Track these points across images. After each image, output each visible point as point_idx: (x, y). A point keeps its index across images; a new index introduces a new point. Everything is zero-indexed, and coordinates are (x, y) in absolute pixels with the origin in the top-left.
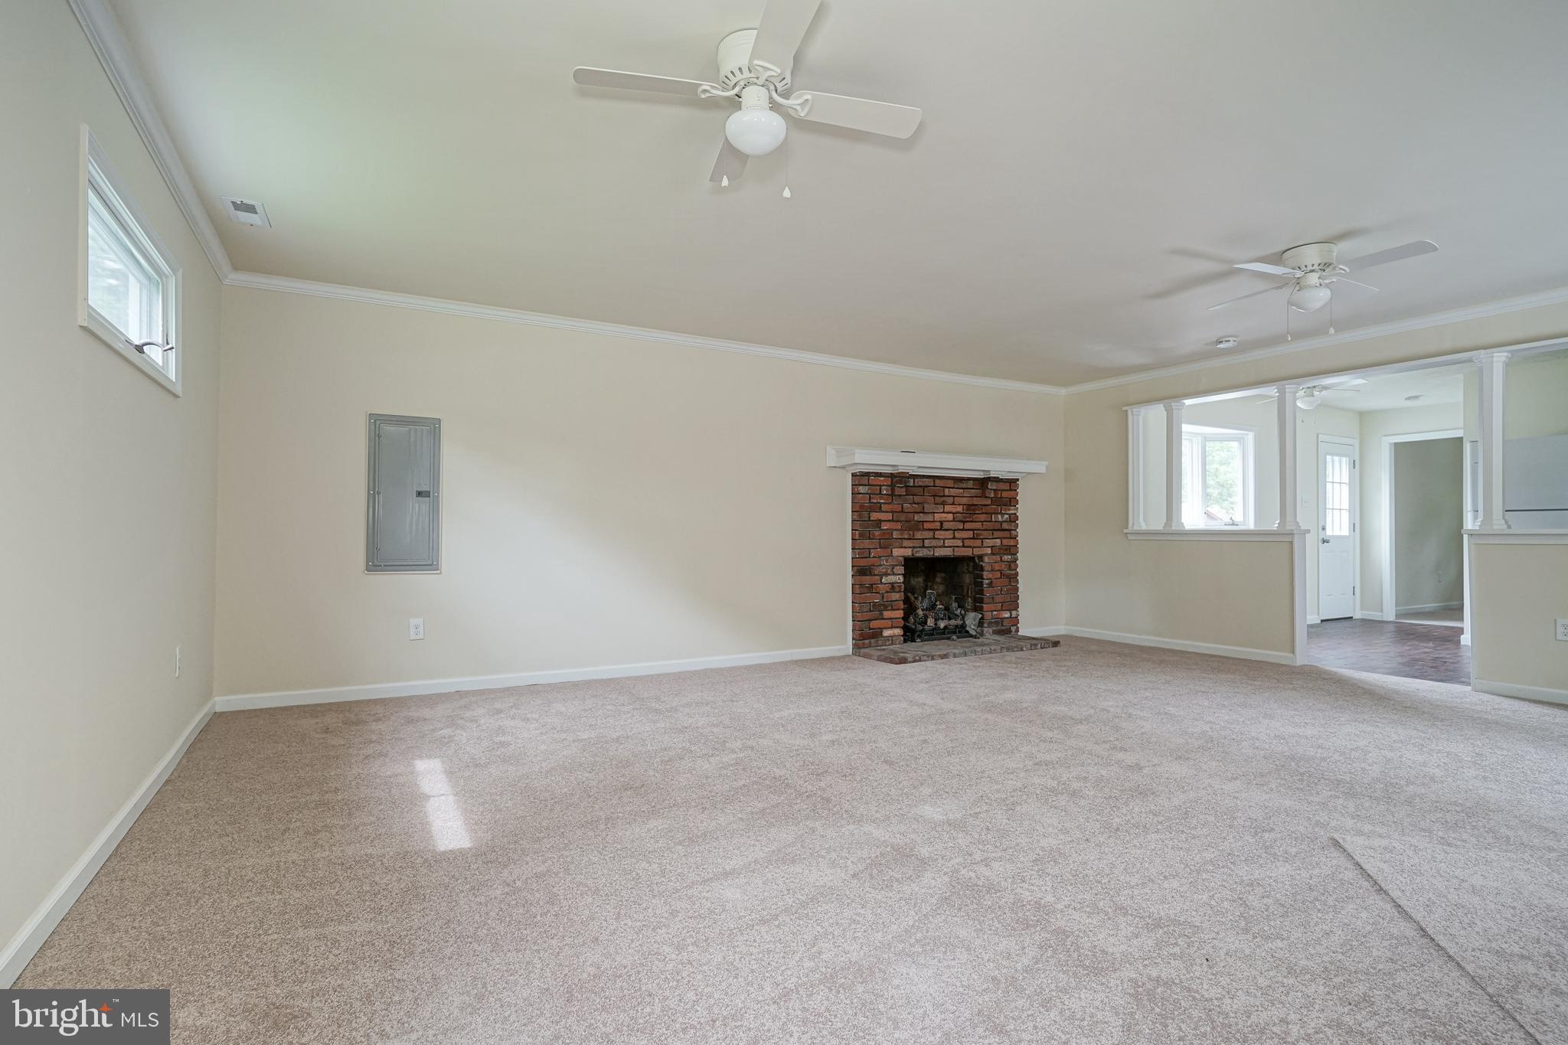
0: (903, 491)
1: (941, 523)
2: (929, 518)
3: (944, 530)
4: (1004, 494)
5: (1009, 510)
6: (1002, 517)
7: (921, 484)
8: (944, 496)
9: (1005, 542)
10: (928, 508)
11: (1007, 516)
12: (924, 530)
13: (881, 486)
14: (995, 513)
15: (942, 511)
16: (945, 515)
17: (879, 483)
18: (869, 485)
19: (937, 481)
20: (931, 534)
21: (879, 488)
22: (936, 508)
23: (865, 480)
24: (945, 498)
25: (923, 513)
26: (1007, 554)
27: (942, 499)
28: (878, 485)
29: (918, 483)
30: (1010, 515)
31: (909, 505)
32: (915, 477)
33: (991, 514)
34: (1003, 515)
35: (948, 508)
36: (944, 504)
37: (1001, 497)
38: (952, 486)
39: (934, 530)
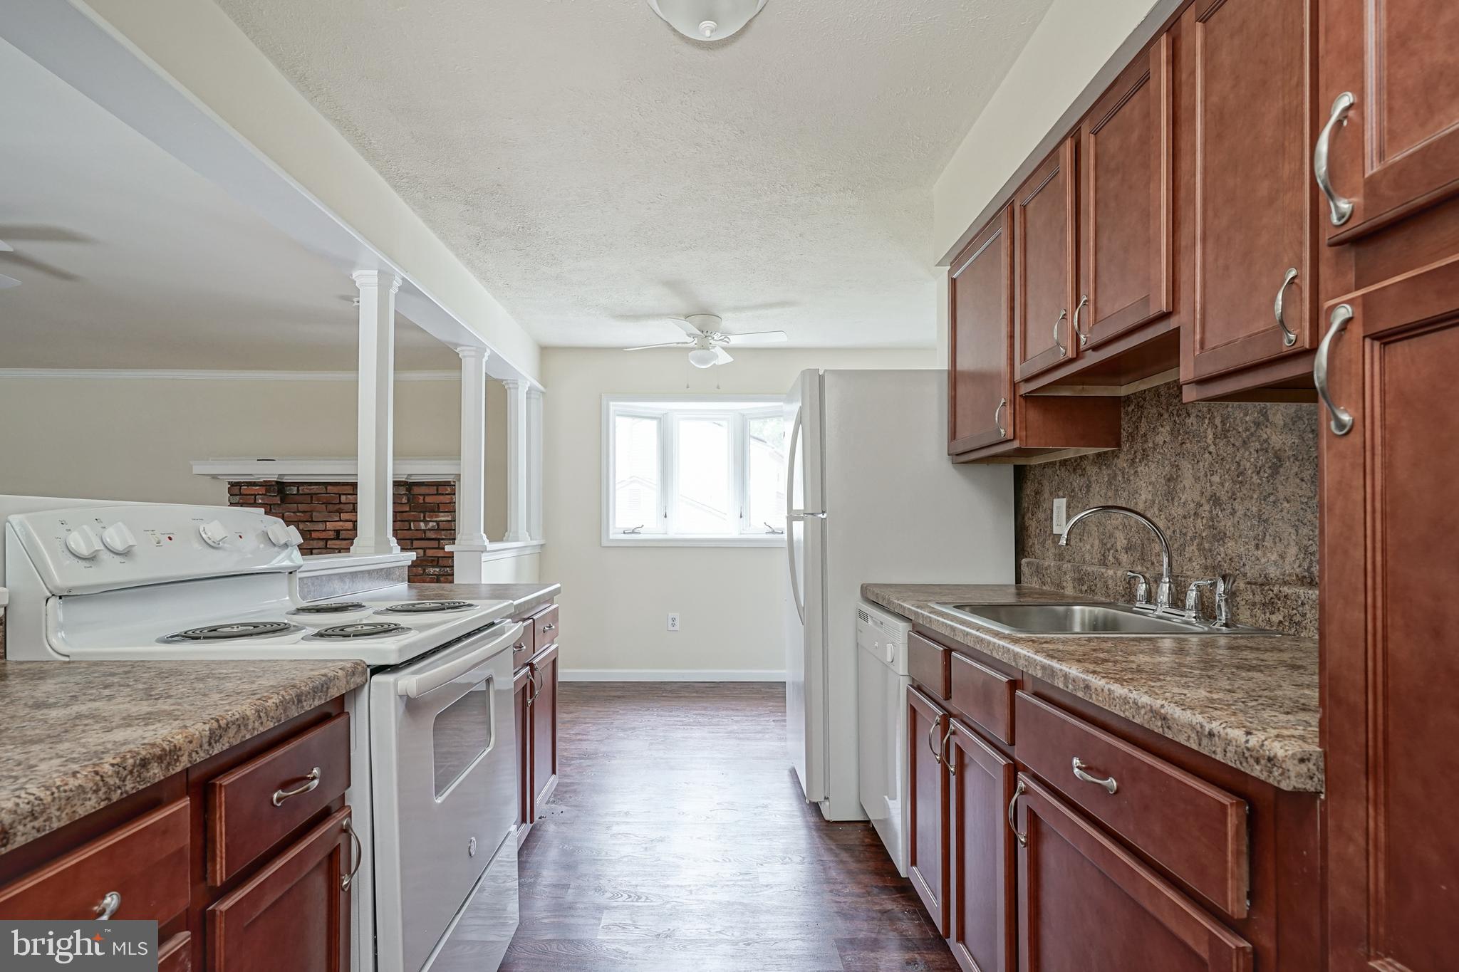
0: (277, 500)
1: (338, 532)
2: (321, 526)
3: (342, 539)
4: (428, 499)
5: (437, 516)
6: (426, 526)
7: (307, 491)
8: (340, 503)
9: (430, 553)
10: (316, 516)
11: (435, 524)
12: (314, 539)
13: (255, 495)
14: (414, 521)
15: (338, 519)
16: (341, 523)
17: (253, 493)
18: (241, 494)
19: (329, 488)
20: (321, 544)
21: (253, 497)
22: (330, 516)
23: (236, 490)
24: (341, 506)
25: (312, 521)
26: (433, 567)
27: (337, 506)
28: (252, 495)
29: (303, 490)
30: (438, 522)
31: (292, 514)
32: (298, 484)
33: (409, 521)
34: (426, 522)
35: (344, 516)
36: (340, 511)
37: (424, 503)
38: (352, 492)
39: (327, 540)
